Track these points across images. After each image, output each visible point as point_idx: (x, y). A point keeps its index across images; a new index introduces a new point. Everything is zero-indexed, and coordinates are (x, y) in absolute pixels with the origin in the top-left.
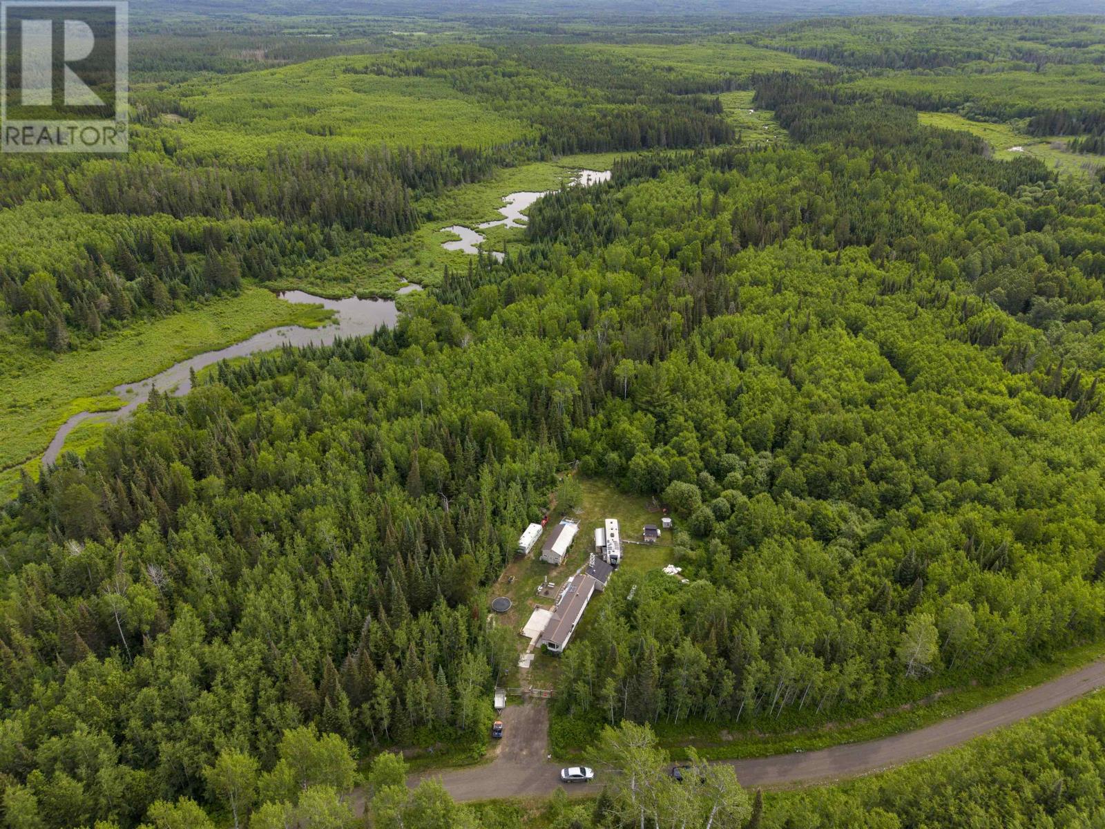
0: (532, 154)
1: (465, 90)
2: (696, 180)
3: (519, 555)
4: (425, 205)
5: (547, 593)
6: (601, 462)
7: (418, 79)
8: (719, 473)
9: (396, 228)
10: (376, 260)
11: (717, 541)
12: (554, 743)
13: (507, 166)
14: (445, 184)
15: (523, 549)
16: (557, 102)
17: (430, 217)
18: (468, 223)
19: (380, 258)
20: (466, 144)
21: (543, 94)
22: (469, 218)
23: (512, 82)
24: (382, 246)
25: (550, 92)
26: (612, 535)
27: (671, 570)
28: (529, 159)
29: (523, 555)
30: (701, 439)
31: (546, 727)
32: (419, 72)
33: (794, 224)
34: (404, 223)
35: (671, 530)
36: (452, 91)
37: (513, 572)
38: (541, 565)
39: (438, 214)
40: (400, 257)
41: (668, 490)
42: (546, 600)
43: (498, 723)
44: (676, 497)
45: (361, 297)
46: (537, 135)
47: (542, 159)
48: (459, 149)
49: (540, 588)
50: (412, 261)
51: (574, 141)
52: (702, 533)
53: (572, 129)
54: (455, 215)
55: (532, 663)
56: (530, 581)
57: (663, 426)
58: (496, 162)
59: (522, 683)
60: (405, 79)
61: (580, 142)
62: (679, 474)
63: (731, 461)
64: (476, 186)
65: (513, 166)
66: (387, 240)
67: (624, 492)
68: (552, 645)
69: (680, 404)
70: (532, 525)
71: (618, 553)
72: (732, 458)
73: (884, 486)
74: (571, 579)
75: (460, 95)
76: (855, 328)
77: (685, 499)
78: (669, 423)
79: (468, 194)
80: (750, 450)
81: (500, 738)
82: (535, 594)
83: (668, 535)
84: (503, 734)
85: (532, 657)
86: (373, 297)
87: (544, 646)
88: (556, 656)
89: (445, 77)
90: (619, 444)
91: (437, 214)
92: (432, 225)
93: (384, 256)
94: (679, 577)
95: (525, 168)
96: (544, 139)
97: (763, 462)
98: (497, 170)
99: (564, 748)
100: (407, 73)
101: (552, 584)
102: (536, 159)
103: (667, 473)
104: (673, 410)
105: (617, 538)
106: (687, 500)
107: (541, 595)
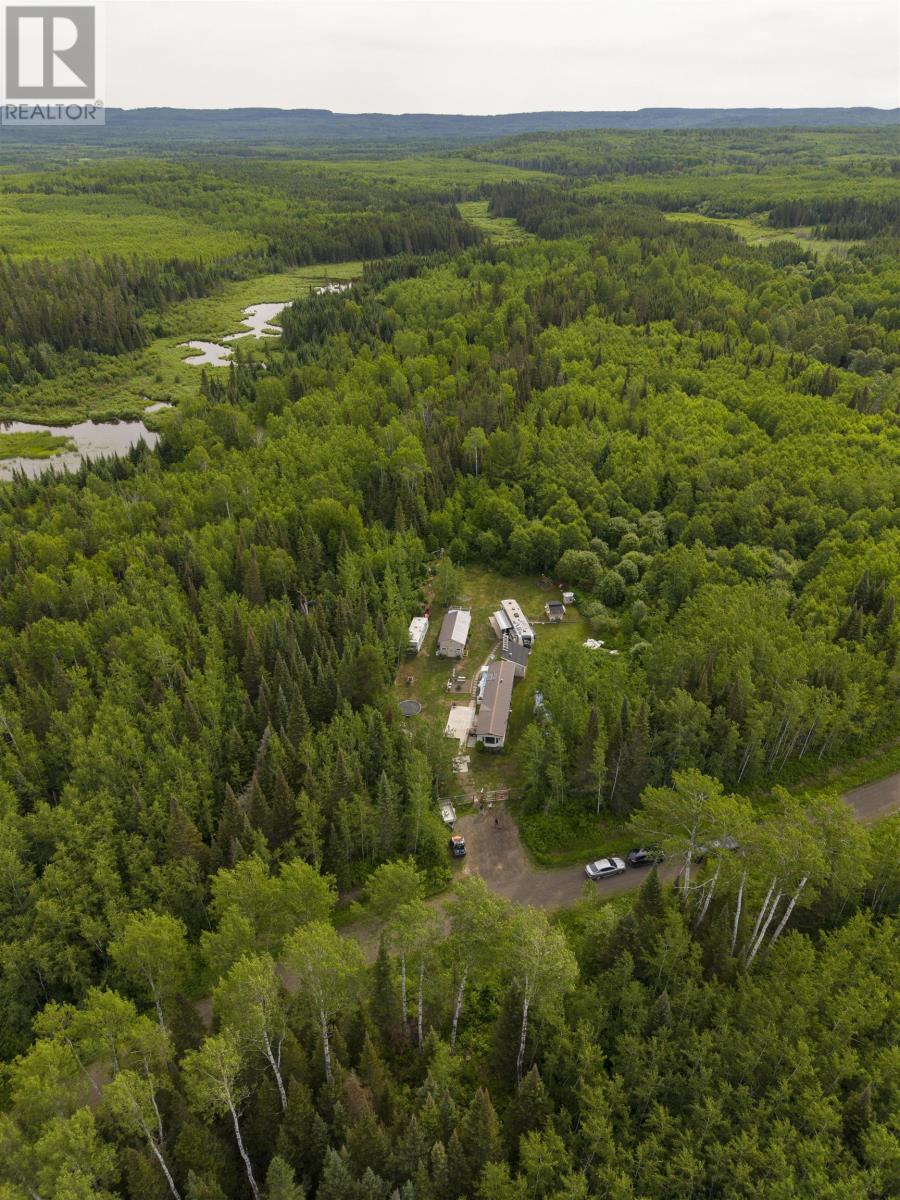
0: (262, 266)
1: (163, 206)
2: (464, 274)
3: (410, 654)
4: (149, 321)
5: (459, 689)
6: (474, 546)
7: (100, 196)
8: (613, 539)
9: (122, 345)
10: (106, 380)
11: (640, 602)
12: (531, 848)
13: (236, 279)
14: (168, 300)
15: (414, 646)
16: (276, 214)
17: (159, 333)
18: (208, 336)
19: (110, 377)
20: (183, 257)
21: (257, 206)
22: (210, 332)
23: (217, 195)
24: (108, 366)
25: (265, 204)
26: (516, 616)
27: (593, 644)
28: (260, 272)
29: (416, 653)
30: (580, 506)
31: (515, 832)
32: (99, 189)
33: (588, 304)
34: (130, 339)
35: (575, 604)
36: (145, 207)
37: (409, 672)
38: (440, 661)
39: (171, 329)
40: (134, 375)
41: (563, 560)
42: (461, 696)
43: (456, 838)
44: (575, 568)
45: (97, 421)
46: (265, 245)
47: (276, 271)
48: (175, 262)
49: (449, 684)
50: (152, 378)
51: (309, 250)
52: (616, 601)
53: (303, 237)
54: (190, 330)
55: (470, 766)
56: (434, 680)
57: (532, 498)
58: (223, 276)
59: (466, 789)
60: (82, 196)
61: (315, 250)
62: (571, 542)
63: (620, 524)
64: (206, 300)
65: (243, 279)
66: (114, 358)
67: (506, 575)
68: (490, 740)
69: (545, 472)
70: (415, 620)
71: (530, 633)
72: (620, 521)
73: (795, 525)
74: (484, 668)
75: (157, 210)
76: (692, 390)
77: (584, 568)
78: (539, 494)
79: (199, 308)
80: (637, 511)
81: (463, 856)
82: (445, 692)
83: (574, 611)
84: (466, 849)
85: (468, 758)
86: (112, 419)
87: (479, 744)
88: (495, 752)
89: (135, 193)
90: (490, 520)
91: (165, 329)
92: (164, 342)
93: (114, 375)
94: (605, 650)
95: (257, 281)
96: (273, 250)
97: (656, 521)
98: (227, 283)
99: (547, 851)
100: (85, 190)
101: (461, 678)
102: (269, 271)
103: (558, 542)
104: (540, 479)
105: (522, 617)
106: (587, 568)
107: (453, 691)
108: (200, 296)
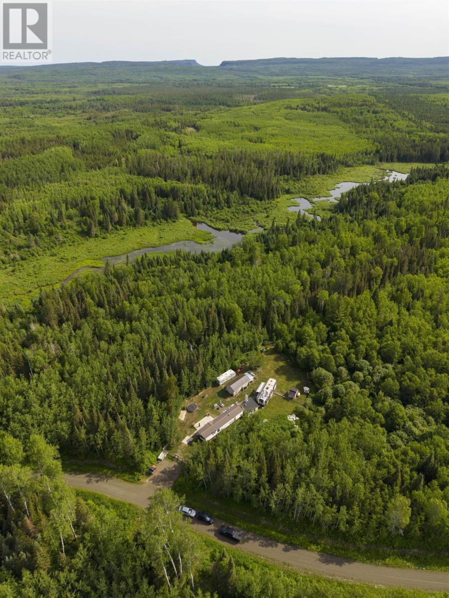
0: (366, 160)
1: (346, 121)
3: (216, 384)
4: (290, 185)
5: (218, 409)
7: (324, 113)
9: (266, 196)
10: (248, 212)
13: (349, 166)
14: (306, 174)
15: (219, 382)
16: (398, 130)
17: (288, 192)
18: (308, 197)
19: (250, 212)
20: (329, 152)
21: (391, 125)
23: (376, 117)
24: (254, 204)
25: (396, 124)
26: (268, 388)
27: (292, 418)
28: (363, 163)
29: (218, 385)
30: (350, 347)
32: (325, 109)
34: (272, 194)
35: (307, 395)
36: (337, 121)
37: (208, 392)
38: (225, 393)
39: (294, 190)
40: (261, 212)
41: (315, 371)
42: (215, 413)
43: (154, 467)
45: (231, 231)
46: (374, 149)
47: (372, 164)
48: (322, 155)
49: (216, 405)
50: (266, 215)
51: (395, 155)
53: (396, 147)
54: (303, 192)
55: (189, 442)
56: (213, 400)
58: (343, 164)
59: (179, 451)
60: (316, 113)
61: (399, 154)
64: (325, 176)
65: (352, 166)
66: (259, 202)
68: (202, 437)
70: (230, 370)
71: (265, 399)
75: (342, 123)
79: (317, 180)
80: (379, 361)
81: (151, 475)
82: (212, 407)
83: (303, 397)
84: (153, 473)
85: (191, 439)
86: (236, 231)
89: (337, 113)
91: (292, 190)
92: (288, 196)
93: (252, 211)
94: (295, 423)
95: (358, 168)
96: (378, 152)
97: (383, 370)
98: (341, 168)
100: (318, 110)
101: (223, 405)
102: (368, 163)
103: (316, 362)
104: (342, 326)
105: (270, 390)
107: (215, 409)
108: (324, 174)
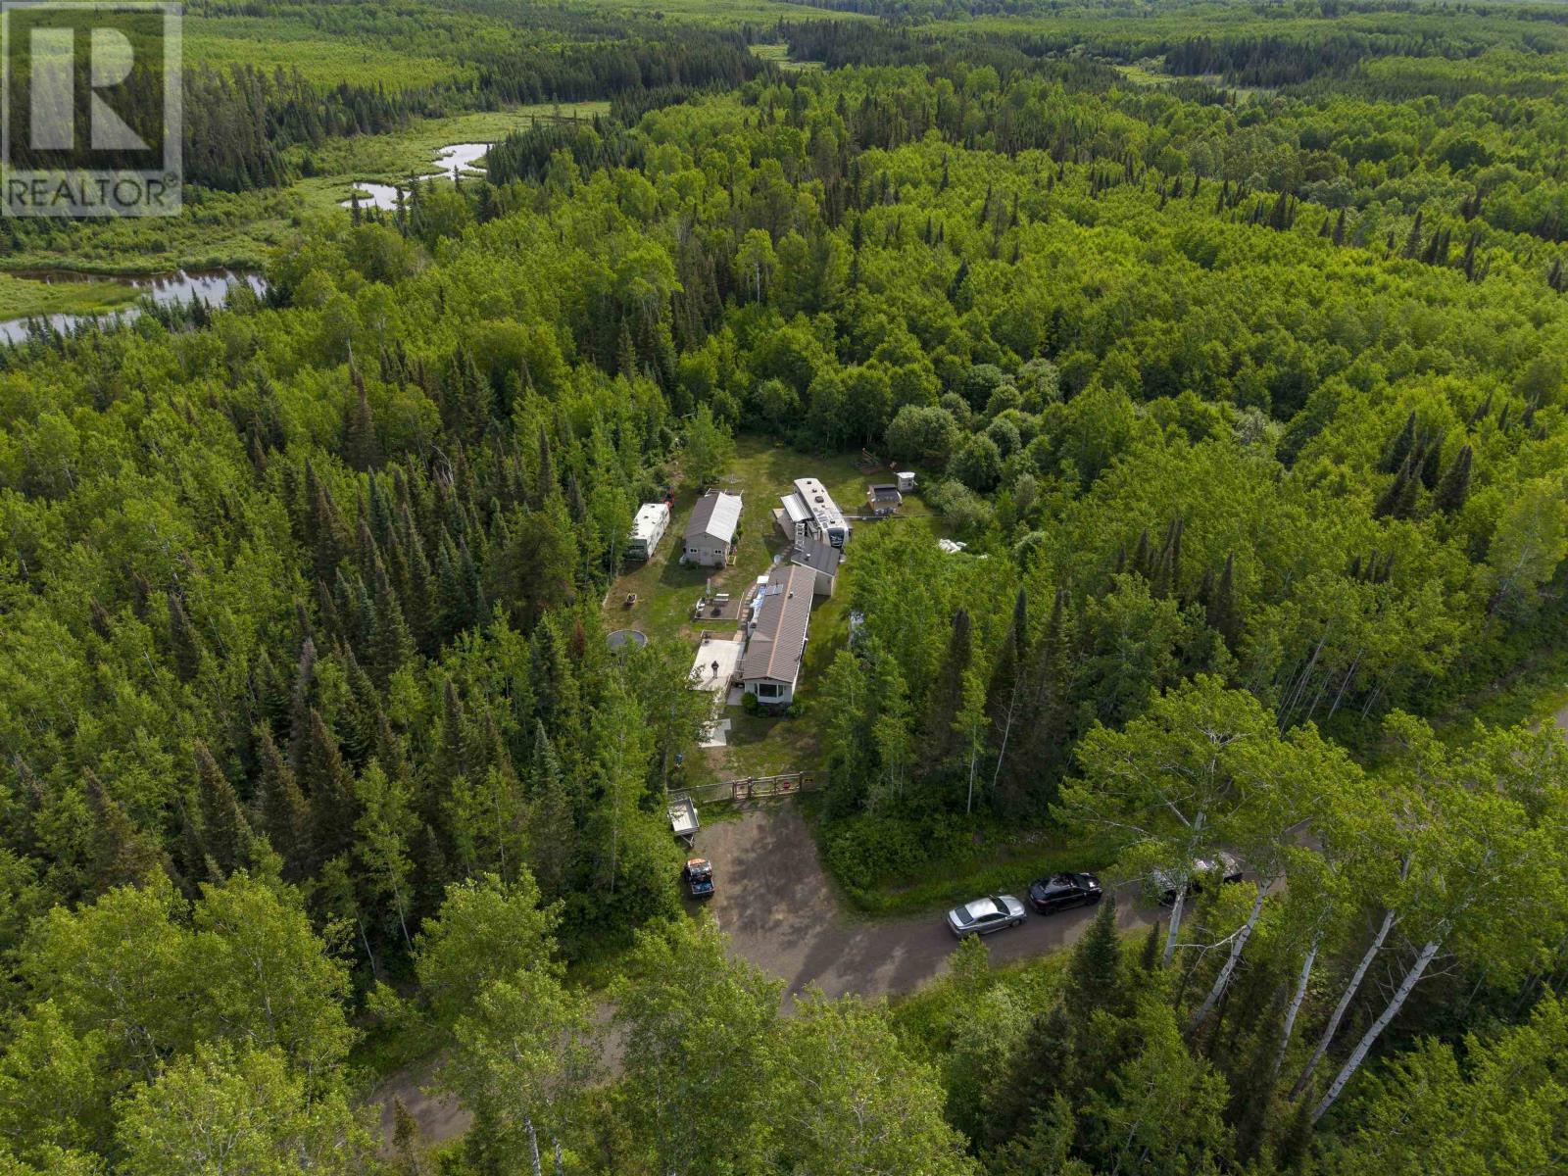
0: (468, 101)
1: (338, 32)
2: (752, 100)
3: (635, 558)
4: (295, 155)
5: (716, 613)
6: (750, 405)
8: (979, 396)
9: (246, 178)
10: (216, 221)
12: (841, 880)
13: (431, 115)
14: (328, 133)
15: (642, 545)
16: (495, 42)
17: (307, 170)
18: (377, 177)
19: (223, 218)
20: (355, 84)
21: (470, 34)
23: (416, 20)
24: (221, 204)
25: (482, 32)
26: (819, 500)
27: (948, 546)
28: (466, 108)
29: (644, 559)
30: (926, 346)
31: (811, 850)
34: (260, 174)
35: (916, 491)
37: (630, 588)
38: (686, 570)
39: (326, 166)
40: (260, 217)
41: (899, 421)
42: (718, 623)
43: (695, 863)
44: (917, 432)
46: (475, 75)
47: (490, 108)
48: (344, 90)
50: (288, 222)
51: (537, 82)
52: (984, 482)
53: (530, 67)
54: (354, 168)
55: (731, 737)
56: (673, 600)
57: (846, 339)
58: (412, 110)
59: (721, 775)
62: (909, 393)
63: (989, 374)
64: (384, 137)
65: (441, 116)
66: (233, 196)
68: (769, 690)
69: (865, 297)
70: (646, 510)
71: (843, 525)
72: (990, 370)
73: (1271, 371)
74: (762, 579)
77: (933, 434)
78: (857, 332)
79: (371, 146)
80: (1016, 358)
81: (709, 896)
82: (694, 617)
83: (915, 502)
84: (718, 884)
85: (727, 724)
87: (749, 697)
88: (776, 713)
89: (300, 14)
91: (316, 164)
92: (314, 181)
93: (228, 214)
94: (969, 556)
95: (461, 119)
96: (486, 82)
97: (1047, 372)
98: (417, 120)
99: (872, 886)
101: (723, 595)
102: (479, 108)
103: (888, 393)
104: (859, 311)
105: (829, 502)
106: (937, 433)
107: (707, 616)
108: (376, 133)
